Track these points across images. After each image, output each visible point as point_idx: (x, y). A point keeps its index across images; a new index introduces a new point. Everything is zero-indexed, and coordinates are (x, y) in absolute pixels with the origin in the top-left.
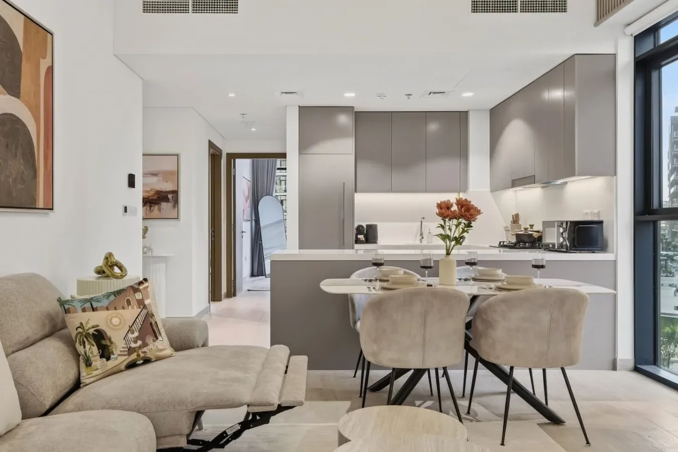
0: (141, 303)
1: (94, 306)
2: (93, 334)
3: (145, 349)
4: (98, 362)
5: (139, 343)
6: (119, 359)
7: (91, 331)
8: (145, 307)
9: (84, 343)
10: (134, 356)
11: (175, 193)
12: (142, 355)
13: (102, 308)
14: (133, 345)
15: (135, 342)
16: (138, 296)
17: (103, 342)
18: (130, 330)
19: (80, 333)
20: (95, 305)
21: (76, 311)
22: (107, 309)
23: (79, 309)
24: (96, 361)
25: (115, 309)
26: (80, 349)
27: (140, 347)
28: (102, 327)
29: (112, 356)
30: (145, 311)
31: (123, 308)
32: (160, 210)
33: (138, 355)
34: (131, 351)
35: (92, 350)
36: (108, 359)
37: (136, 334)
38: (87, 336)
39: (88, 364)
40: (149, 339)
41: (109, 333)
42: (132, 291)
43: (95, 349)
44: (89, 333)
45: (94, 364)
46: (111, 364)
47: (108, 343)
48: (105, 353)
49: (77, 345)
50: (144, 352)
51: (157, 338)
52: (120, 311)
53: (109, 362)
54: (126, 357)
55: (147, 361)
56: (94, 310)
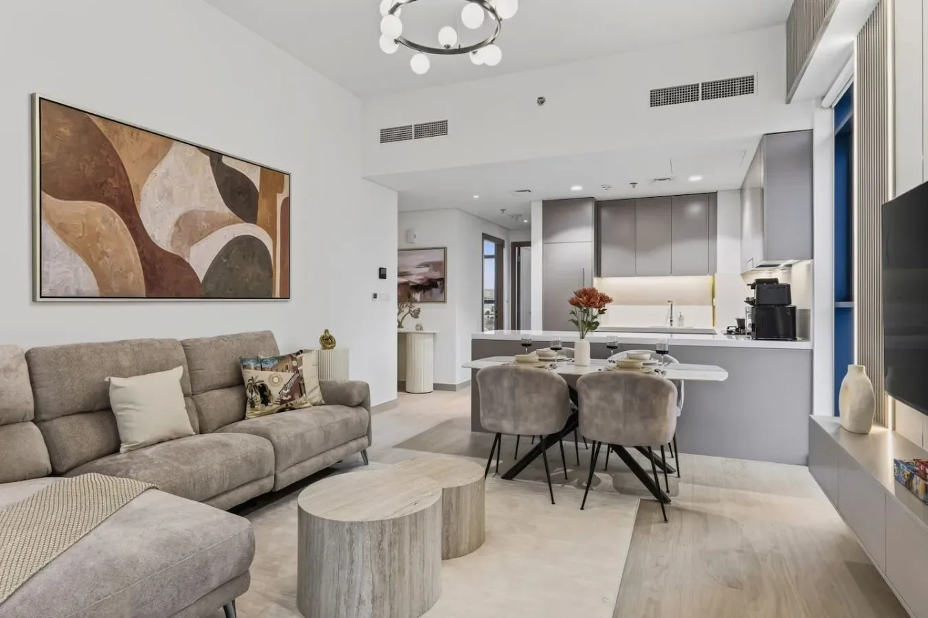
0: (295, 369)
1: (263, 367)
2: (259, 387)
3: (292, 402)
4: (259, 406)
5: (289, 397)
6: (273, 406)
7: (258, 384)
8: (298, 372)
9: (252, 391)
10: (284, 406)
11: (443, 280)
12: (289, 406)
13: (268, 369)
14: (284, 398)
15: (287, 397)
16: (294, 363)
17: (265, 393)
18: (285, 388)
19: (251, 384)
20: (264, 365)
21: (250, 369)
22: (272, 370)
23: (253, 367)
24: (258, 405)
25: (277, 371)
26: (249, 394)
27: (290, 400)
28: (266, 383)
29: (269, 404)
30: (297, 375)
31: (283, 371)
32: (431, 294)
33: (287, 405)
34: (282, 402)
35: (257, 397)
36: (266, 405)
37: (288, 391)
38: (255, 386)
39: (253, 405)
40: (296, 396)
41: (270, 387)
42: (290, 359)
43: (259, 397)
44: (256, 386)
45: (256, 406)
46: (267, 409)
47: (268, 395)
48: (266, 400)
49: (248, 391)
50: (292, 404)
51: (302, 395)
52: (280, 373)
53: (267, 407)
54: (278, 406)
55: (291, 409)
56: (262, 369)
